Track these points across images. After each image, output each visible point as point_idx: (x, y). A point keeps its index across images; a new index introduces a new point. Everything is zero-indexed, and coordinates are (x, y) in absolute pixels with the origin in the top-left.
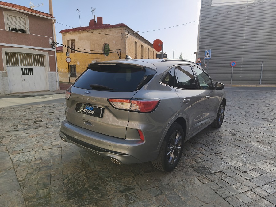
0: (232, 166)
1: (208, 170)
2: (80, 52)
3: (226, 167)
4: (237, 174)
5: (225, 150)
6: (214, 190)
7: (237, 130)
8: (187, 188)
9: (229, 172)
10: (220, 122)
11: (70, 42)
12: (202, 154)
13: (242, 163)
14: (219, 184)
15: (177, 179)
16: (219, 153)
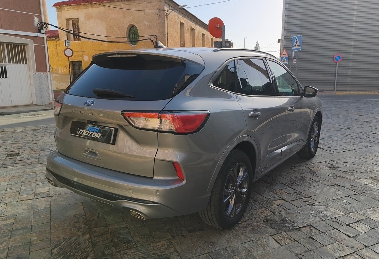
0: (328, 217)
1: (291, 224)
2: (87, 39)
3: (318, 219)
4: (335, 229)
5: (318, 192)
6: (297, 255)
7: (339, 162)
8: (255, 254)
9: (322, 227)
10: (313, 150)
11: (71, 23)
12: (283, 199)
13: (343, 212)
14: (306, 245)
15: (241, 240)
16: (309, 197)
